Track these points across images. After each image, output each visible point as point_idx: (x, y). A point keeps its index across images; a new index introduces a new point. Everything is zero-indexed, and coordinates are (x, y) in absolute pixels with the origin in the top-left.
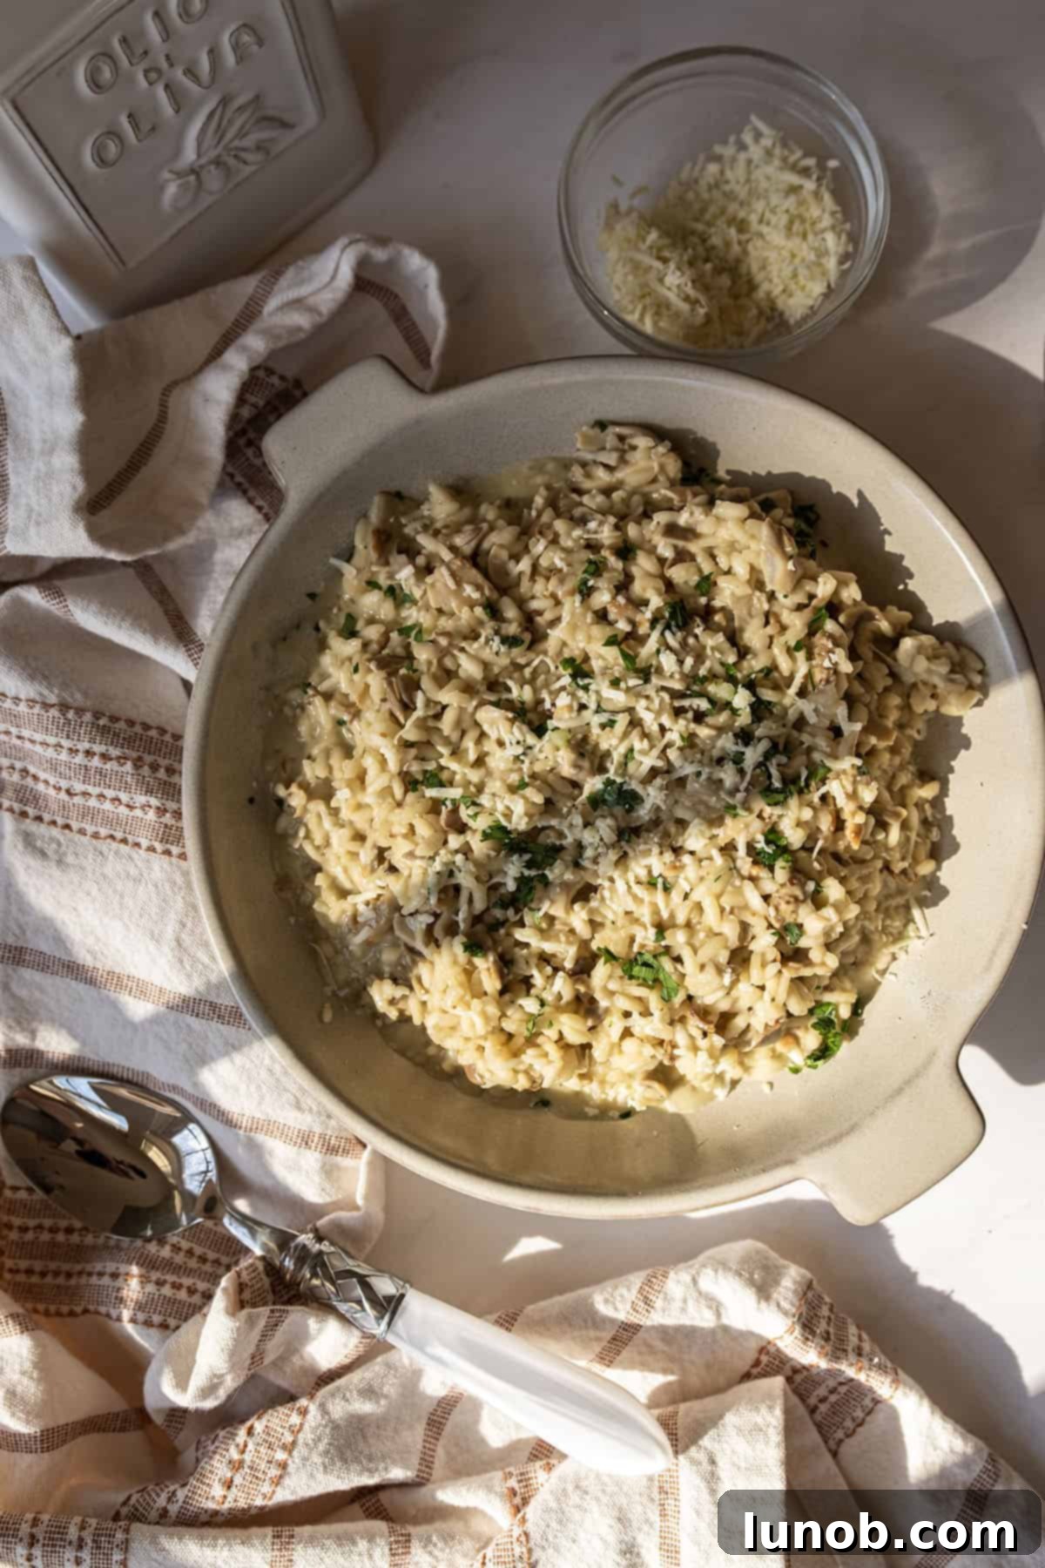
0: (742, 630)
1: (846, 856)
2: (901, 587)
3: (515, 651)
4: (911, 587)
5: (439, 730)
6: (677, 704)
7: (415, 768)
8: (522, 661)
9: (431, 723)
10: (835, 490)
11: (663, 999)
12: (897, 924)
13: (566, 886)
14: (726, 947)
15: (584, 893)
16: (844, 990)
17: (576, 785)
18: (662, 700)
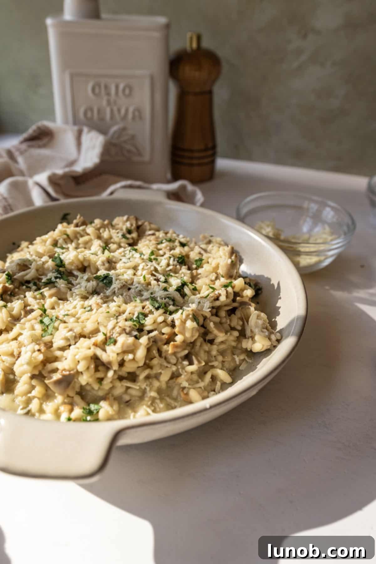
0: (199, 279)
1: (163, 355)
2: (273, 320)
3: (124, 240)
4: (276, 320)
5: (78, 240)
6: (154, 272)
7: (61, 241)
8: (122, 245)
9: (78, 236)
10: (272, 283)
11: (42, 335)
12: (162, 406)
13: (59, 290)
14: (82, 329)
15: (62, 298)
16: (111, 406)
17: (98, 270)
18: (150, 268)
